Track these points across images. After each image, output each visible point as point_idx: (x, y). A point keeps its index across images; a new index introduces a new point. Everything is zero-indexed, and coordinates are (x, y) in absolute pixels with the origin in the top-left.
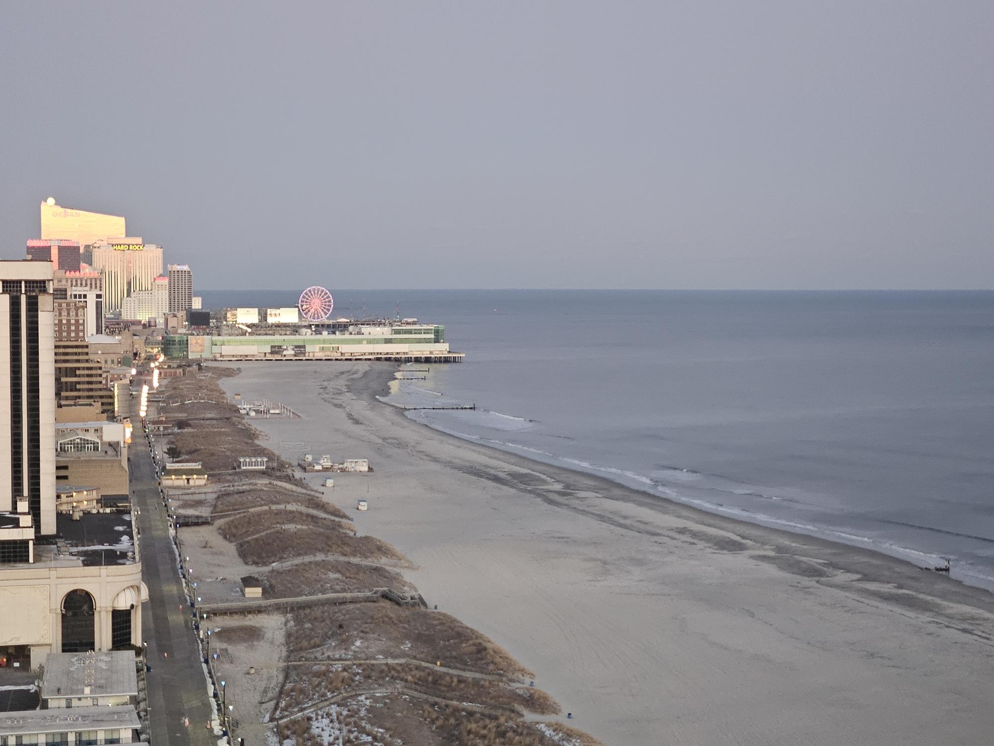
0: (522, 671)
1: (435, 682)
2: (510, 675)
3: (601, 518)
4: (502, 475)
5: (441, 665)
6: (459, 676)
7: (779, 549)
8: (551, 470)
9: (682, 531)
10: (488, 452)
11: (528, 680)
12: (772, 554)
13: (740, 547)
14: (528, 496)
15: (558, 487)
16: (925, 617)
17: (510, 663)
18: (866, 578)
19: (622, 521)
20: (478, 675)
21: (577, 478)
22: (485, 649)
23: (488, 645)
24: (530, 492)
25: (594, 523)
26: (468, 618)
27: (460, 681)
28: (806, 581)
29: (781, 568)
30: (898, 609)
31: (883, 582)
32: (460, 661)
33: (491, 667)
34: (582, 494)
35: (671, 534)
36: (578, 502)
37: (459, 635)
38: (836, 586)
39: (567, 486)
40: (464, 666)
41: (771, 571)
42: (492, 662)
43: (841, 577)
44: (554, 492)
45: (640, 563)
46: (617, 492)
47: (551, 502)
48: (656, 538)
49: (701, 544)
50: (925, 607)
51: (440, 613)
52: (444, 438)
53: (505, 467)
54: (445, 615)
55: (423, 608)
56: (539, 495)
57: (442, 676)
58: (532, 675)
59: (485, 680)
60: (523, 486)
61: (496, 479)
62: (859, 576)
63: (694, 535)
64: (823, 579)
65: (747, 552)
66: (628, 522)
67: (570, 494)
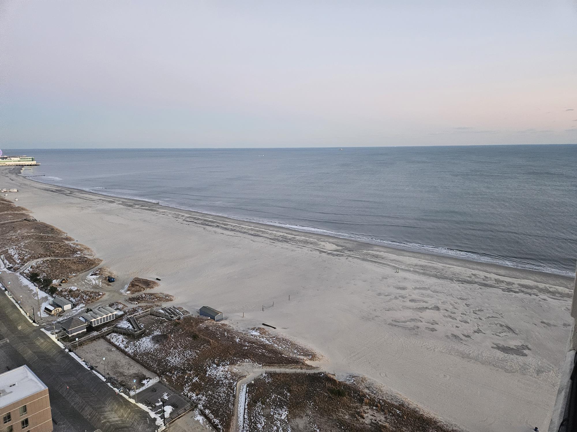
0: (64, 233)
1: (41, 238)
2: (61, 234)
3: (80, 198)
4: (54, 190)
5: (42, 234)
6: (47, 236)
7: (123, 202)
8: (66, 188)
9: (100, 200)
10: (50, 185)
11: (65, 235)
12: (121, 203)
13: (114, 202)
14: (61, 194)
15: (69, 192)
16: (155, 213)
17: (61, 232)
18: (142, 206)
19: (86, 198)
20: (52, 235)
21: (73, 190)
22: (54, 229)
23: (54, 228)
24: (61, 193)
25: (78, 199)
26: (48, 222)
27: (48, 237)
28: (129, 208)
29: (123, 205)
30: (149, 212)
31: (146, 207)
32: (48, 232)
33: (56, 233)
34: (74, 193)
35: (97, 200)
36: (74, 195)
37: (46, 227)
38: (136, 208)
39: (71, 192)
40: (49, 233)
41: (121, 206)
42: (56, 232)
43: (137, 206)
44: (69, 193)
45: (90, 207)
46: (83, 192)
47: (67, 195)
48: (94, 201)
49: (105, 202)
50: (155, 211)
51: (41, 222)
52: (37, 183)
53: (54, 188)
54: (42, 222)
55: (36, 222)
56: (64, 194)
57: (43, 236)
58: (67, 233)
59: (54, 236)
60: (59, 192)
61: (52, 191)
62: (141, 206)
63: (103, 200)
64: (133, 207)
65: (115, 203)
66: (87, 199)
67: (72, 193)
